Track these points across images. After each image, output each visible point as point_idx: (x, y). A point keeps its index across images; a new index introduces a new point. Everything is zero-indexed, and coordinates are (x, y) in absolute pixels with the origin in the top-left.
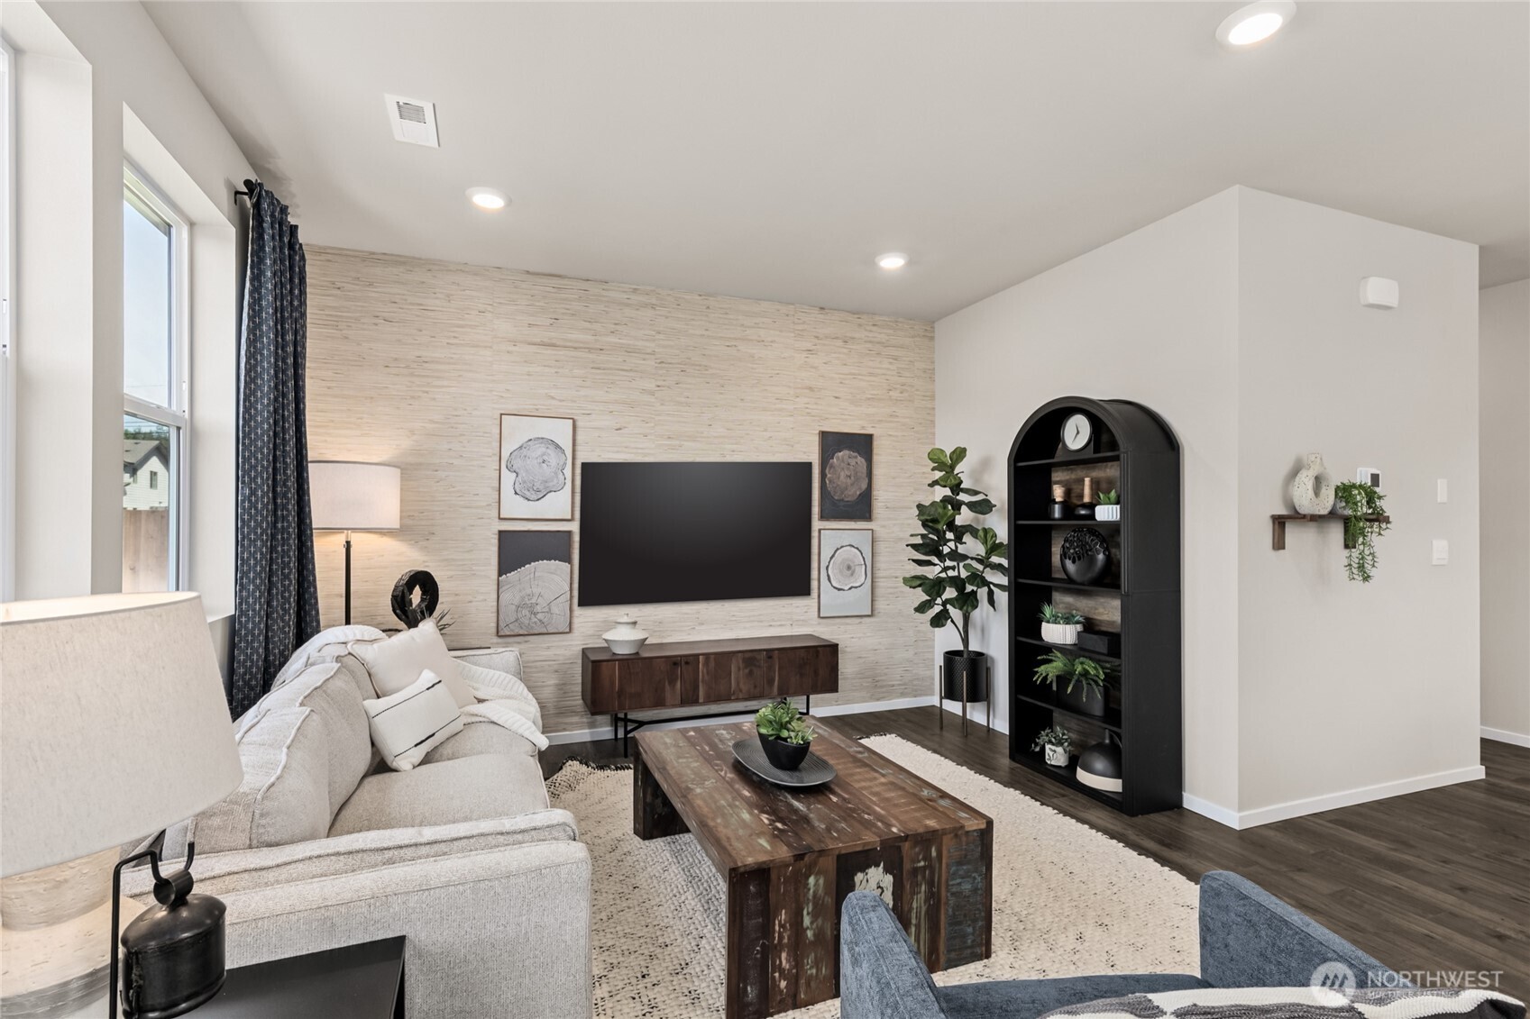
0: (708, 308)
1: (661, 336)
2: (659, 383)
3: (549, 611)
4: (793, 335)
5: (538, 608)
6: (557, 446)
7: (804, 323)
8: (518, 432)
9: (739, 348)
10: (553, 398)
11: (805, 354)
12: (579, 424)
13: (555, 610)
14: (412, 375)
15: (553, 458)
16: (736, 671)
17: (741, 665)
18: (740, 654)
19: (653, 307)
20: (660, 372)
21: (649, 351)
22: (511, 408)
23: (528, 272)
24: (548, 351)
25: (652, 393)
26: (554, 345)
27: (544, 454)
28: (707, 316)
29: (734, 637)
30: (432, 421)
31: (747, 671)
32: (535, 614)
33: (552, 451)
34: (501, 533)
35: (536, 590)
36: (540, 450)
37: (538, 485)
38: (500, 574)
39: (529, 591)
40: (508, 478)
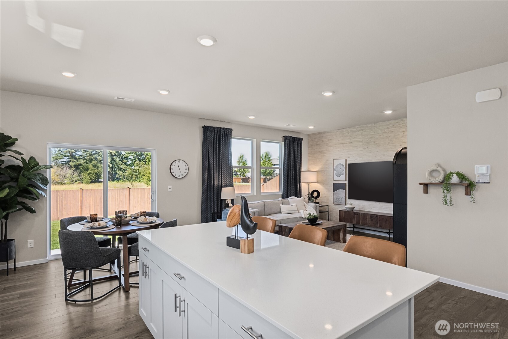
0: (375, 127)
1: (364, 137)
2: (364, 148)
3: (342, 200)
4: (399, 128)
5: (340, 199)
6: (343, 165)
7: (403, 123)
8: (337, 162)
9: (383, 135)
10: (342, 155)
11: (403, 133)
12: (347, 160)
13: (343, 200)
14: (321, 154)
15: (342, 168)
16: (369, 220)
17: (370, 217)
18: (369, 215)
19: (362, 130)
20: (364, 145)
21: (361, 141)
22: (335, 158)
23: (338, 130)
24: (342, 145)
25: (362, 151)
26: (342, 144)
27: (340, 167)
28: (375, 129)
29: (382, 212)
30: (324, 162)
31: (371, 219)
32: (339, 200)
33: (342, 166)
34: (334, 183)
35: (339, 195)
36: (340, 166)
37: (339, 174)
38: (333, 192)
39: (338, 195)
40: (335, 172)
